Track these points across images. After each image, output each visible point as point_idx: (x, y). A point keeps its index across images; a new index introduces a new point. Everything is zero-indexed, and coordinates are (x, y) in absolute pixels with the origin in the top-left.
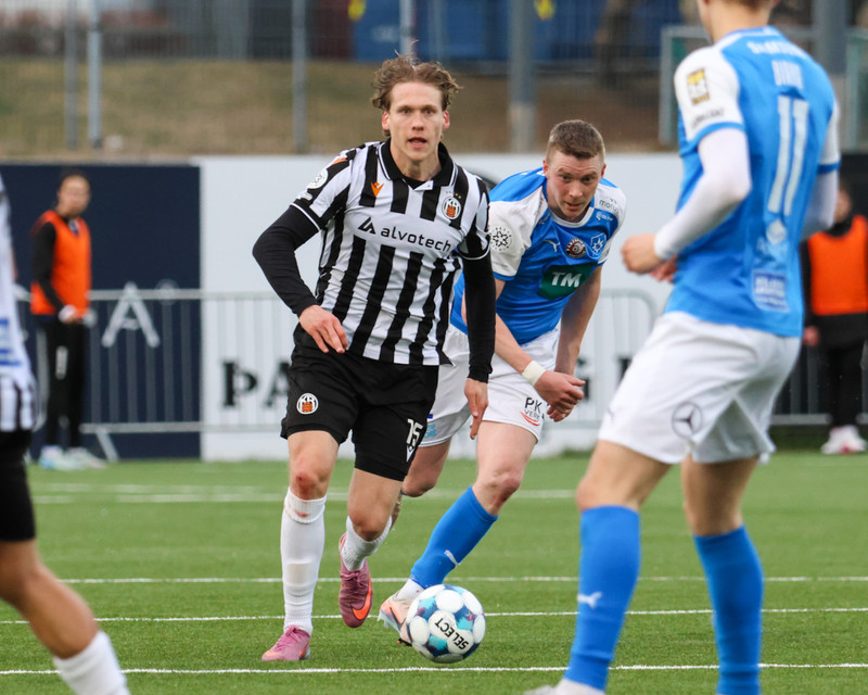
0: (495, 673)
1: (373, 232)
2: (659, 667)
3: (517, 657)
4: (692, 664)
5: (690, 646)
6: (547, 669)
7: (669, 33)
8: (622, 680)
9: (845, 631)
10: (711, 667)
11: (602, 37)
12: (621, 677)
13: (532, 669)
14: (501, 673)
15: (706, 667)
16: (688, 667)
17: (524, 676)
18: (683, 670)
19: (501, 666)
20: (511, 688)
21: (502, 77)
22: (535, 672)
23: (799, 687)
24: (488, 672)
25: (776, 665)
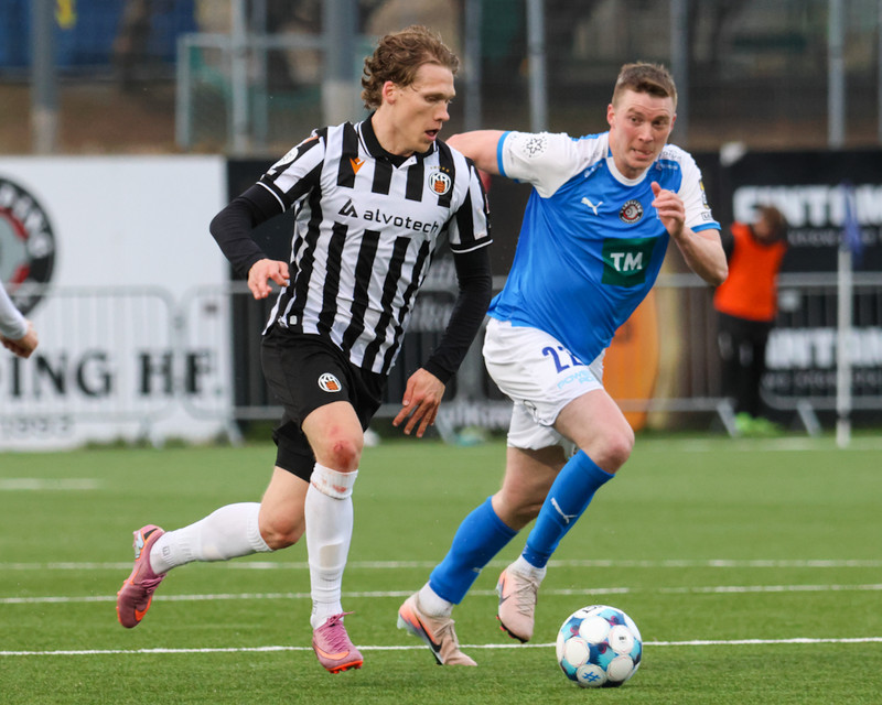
0: (22, 656)
1: (355, 215)
2: (179, 651)
3: (42, 641)
4: (212, 647)
5: (208, 631)
6: (72, 653)
7: (186, 42)
8: (143, 664)
9: (357, 615)
10: (230, 650)
11: (121, 45)
12: (143, 660)
13: (57, 653)
14: (27, 657)
15: (224, 650)
16: (207, 650)
17: (49, 659)
18: (202, 654)
19: (27, 650)
20: (36, 671)
21: (24, 84)
22: (60, 656)
23: (314, 670)
24: (14, 656)
25: (291, 648)
